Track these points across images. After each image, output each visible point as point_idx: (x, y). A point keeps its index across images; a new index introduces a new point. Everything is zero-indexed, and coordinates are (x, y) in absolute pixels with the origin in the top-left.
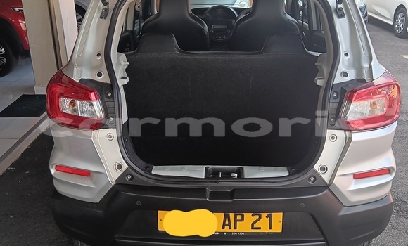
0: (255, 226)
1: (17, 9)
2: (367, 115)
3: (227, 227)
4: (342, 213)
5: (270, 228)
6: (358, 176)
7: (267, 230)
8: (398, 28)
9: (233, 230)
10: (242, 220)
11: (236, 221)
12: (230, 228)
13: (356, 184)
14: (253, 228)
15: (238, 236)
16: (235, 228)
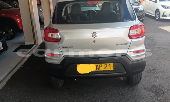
0: (106, 68)
1: (17, 15)
2: (135, 34)
3: (97, 69)
4: (130, 63)
5: (110, 69)
6: (134, 52)
7: (109, 69)
8: (157, 18)
9: (99, 70)
10: (102, 67)
11: (100, 67)
12: (98, 69)
13: (134, 54)
14: (105, 69)
15: (101, 72)
16: (100, 69)
